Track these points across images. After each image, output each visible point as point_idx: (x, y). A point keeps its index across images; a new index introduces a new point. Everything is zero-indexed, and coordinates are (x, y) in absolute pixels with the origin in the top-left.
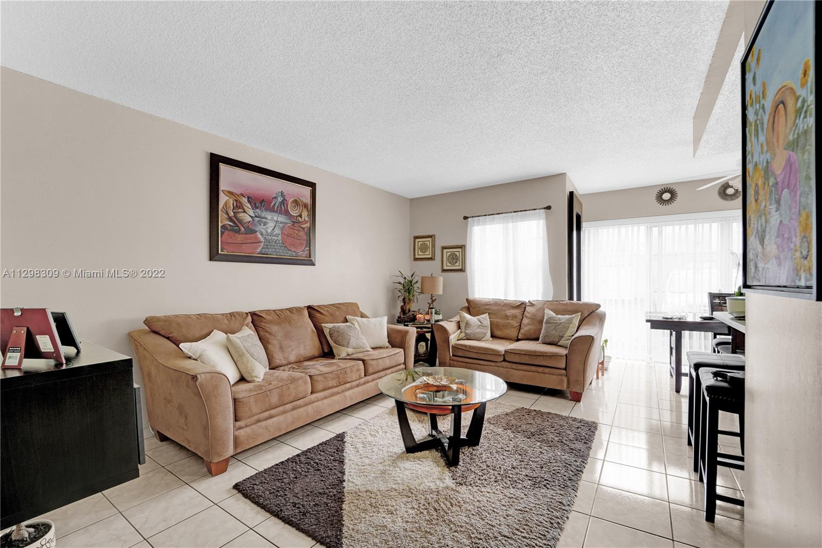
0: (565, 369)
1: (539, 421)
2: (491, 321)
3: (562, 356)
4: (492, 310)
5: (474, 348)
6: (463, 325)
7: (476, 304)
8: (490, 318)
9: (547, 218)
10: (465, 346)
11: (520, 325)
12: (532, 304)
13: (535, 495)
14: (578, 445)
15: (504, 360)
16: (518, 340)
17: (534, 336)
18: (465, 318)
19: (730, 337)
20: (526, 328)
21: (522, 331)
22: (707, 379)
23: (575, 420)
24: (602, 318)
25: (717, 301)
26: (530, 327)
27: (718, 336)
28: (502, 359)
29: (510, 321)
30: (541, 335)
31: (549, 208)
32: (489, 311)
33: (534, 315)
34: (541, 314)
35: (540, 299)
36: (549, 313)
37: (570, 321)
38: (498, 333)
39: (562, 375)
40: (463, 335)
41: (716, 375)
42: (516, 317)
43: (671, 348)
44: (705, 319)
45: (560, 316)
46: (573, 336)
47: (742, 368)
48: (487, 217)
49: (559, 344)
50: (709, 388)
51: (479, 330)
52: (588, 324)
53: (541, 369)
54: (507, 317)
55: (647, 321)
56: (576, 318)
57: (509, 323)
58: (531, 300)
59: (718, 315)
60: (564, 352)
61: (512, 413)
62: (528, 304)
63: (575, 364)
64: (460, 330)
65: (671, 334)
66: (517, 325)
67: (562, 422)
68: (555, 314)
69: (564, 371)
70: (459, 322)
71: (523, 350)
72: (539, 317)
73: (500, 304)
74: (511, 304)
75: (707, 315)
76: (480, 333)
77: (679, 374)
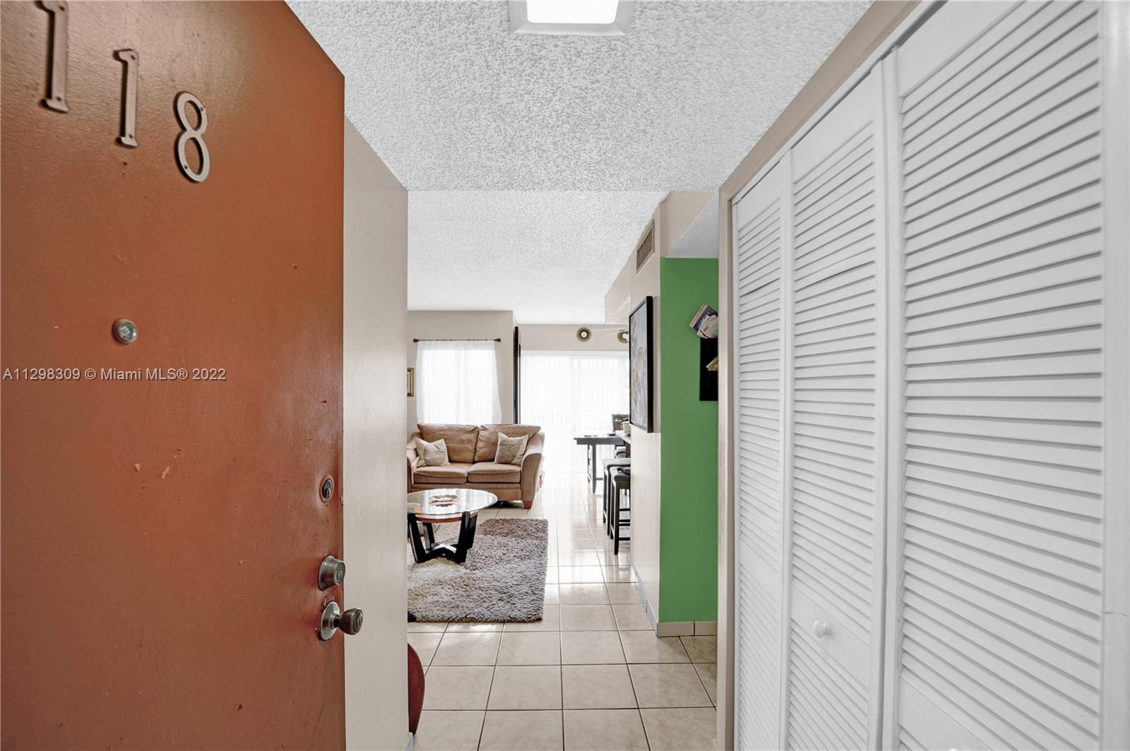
0: (520, 483)
1: (507, 525)
2: (447, 447)
3: (518, 472)
4: (448, 435)
5: (438, 473)
6: (421, 453)
7: (430, 430)
8: (446, 443)
9: (496, 349)
10: (429, 472)
11: (475, 449)
12: (484, 429)
13: (524, 564)
14: (540, 534)
15: (468, 482)
16: (474, 462)
17: (489, 458)
18: (422, 444)
19: (625, 448)
20: (482, 451)
21: (477, 454)
22: (614, 472)
23: (532, 520)
24: (542, 438)
25: (617, 420)
26: (485, 450)
27: (618, 448)
28: (465, 481)
29: (467, 445)
30: (496, 456)
31: (499, 340)
32: (445, 437)
33: (488, 438)
34: (495, 437)
35: (490, 423)
36: (502, 436)
37: (520, 443)
38: (455, 457)
39: (517, 488)
40: (422, 462)
41: (619, 470)
42: (471, 441)
43: (589, 460)
44: (611, 435)
45: (511, 438)
46: (523, 455)
47: (629, 466)
48: (439, 342)
49: (513, 462)
50: (616, 478)
51: (437, 456)
52: (534, 443)
53: (500, 486)
54: (462, 441)
55: (575, 439)
56: (525, 438)
57: (466, 447)
58: (484, 424)
59: (618, 432)
60: (518, 469)
61: (484, 524)
62: (481, 428)
63: (527, 478)
64: (418, 458)
65: (589, 448)
66: (472, 448)
67: (524, 523)
68: (507, 437)
69: (519, 485)
70: (416, 449)
71: (485, 471)
72: (493, 439)
73: (454, 430)
74: (465, 428)
75: (611, 432)
76: (438, 459)
77: (595, 479)
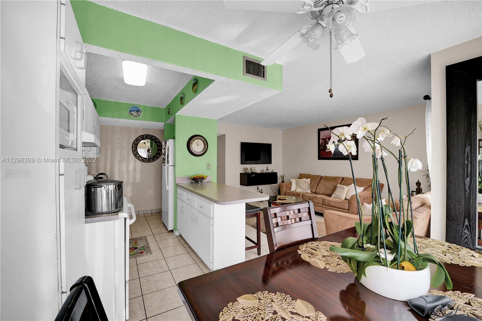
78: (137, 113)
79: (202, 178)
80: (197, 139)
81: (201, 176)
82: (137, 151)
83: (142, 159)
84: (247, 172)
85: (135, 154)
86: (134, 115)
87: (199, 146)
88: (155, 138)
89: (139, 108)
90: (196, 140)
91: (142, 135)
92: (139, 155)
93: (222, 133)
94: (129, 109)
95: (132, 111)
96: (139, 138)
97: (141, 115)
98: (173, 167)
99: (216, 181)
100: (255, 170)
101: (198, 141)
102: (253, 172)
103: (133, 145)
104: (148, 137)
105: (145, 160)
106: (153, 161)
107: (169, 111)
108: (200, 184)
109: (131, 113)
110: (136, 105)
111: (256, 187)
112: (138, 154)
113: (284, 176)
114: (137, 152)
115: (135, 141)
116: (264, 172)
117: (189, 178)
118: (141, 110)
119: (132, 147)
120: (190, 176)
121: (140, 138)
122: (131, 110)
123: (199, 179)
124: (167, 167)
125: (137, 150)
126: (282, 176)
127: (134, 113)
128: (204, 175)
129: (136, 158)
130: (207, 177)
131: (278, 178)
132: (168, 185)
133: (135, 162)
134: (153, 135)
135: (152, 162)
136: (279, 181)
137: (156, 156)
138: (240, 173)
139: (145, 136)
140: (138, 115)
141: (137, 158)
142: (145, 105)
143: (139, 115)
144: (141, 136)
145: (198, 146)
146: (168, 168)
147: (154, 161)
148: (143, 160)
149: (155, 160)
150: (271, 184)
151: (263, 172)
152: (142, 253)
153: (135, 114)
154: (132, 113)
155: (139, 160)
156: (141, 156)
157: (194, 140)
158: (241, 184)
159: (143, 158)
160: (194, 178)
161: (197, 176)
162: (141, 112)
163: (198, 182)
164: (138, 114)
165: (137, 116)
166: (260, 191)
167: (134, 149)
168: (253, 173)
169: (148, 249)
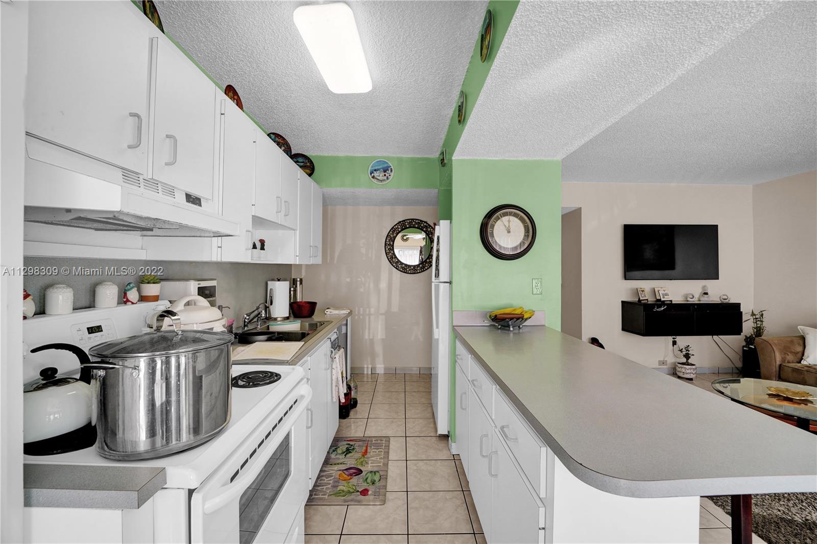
78: (383, 174)
79: (518, 319)
80: (505, 214)
81: (516, 312)
82: (394, 252)
83: (402, 268)
84: (641, 298)
85: (389, 258)
86: (378, 177)
87: (512, 233)
88: (425, 224)
89: (387, 163)
90: (505, 219)
91: (402, 221)
92: (397, 259)
93: (574, 205)
94: (371, 166)
95: (375, 170)
96: (397, 227)
97: (392, 176)
98: (449, 284)
99: (558, 327)
100: (667, 295)
101: (509, 221)
102: (662, 299)
103: (388, 240)
104: (414, 223)
105: (408, 270)
106: (422, 272)
107: (444, 158)
108: (514, 334)
109: (372, 175)
110: (385, 157)
111: (670, 339)
112: (396, 257)
113: (762, 315)
114: (394, 254)
115: (391, 232)
116: (695, 300)
117: (486, 315)
118: (392, 167)
119: (385, 244)
120: (487, 310)
121: (399, 227)
122: (375, 168)
123: (511, 319)
124: (435, 285)
125: (393, 250)
126: (755, 312)
127: (379, 175)
128: (526, 309)
129: (392, 265)
130: (533, 313)
131: (744, 318)
132: (437, 327)
133: (390, 274)
134: (423, 220)
135: (420, 272)
136: (748, 327)
137: (428, 261)
138: (622, 302)
139: (408, 221)
140: (385, 178)
141: (394, 264)
142: (399, 156)
143: (387, 178)
144: (400, 222)
145: (509, 232)
146: (437, 287)
147: (424, 271)
148: (406, 269)
149: (426, 270)
150: (717, 335)
151: (691, 301)
152: (365, 492)
153: (381, 175)
154: (376, 174)
155: (397, 269)
156: (401, 262)
157: (498, 219)
158: (623, 329)
159: (403, 266)
160: (496, 316)
161: (508, 311)
162: (391, 171)
163: (509, 326)
164: (387, 175)
165: (385, 180)
166: (681, 351)
167: (389, 247)
168: (660, 303)
169: (382, 483)
